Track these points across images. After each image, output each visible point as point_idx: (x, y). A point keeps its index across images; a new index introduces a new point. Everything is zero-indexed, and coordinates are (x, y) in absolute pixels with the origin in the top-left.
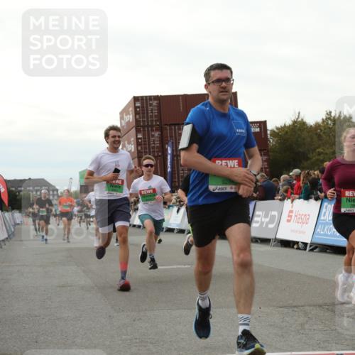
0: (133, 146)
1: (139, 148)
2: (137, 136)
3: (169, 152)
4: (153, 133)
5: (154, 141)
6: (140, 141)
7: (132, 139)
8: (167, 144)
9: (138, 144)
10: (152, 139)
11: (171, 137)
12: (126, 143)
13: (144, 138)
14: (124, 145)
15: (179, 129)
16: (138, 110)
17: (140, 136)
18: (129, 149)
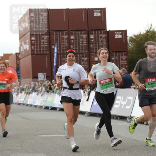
0: (28, 46)
1: (33, 47)
2: (31, 38)
3: (56, 51)
4: (43, 37)
5: (44, 42)
6: (33, 42)
7: (28, 41)
8: (54, 45)
9: (32, 44)
10: (42, 41)
11: (57, 40)
12: (23, 43)
13: (37, 40)
14: (21, 45)
15: (63, 34)
16: (32, 19)
17: (33, 38)
18: (25, 48)
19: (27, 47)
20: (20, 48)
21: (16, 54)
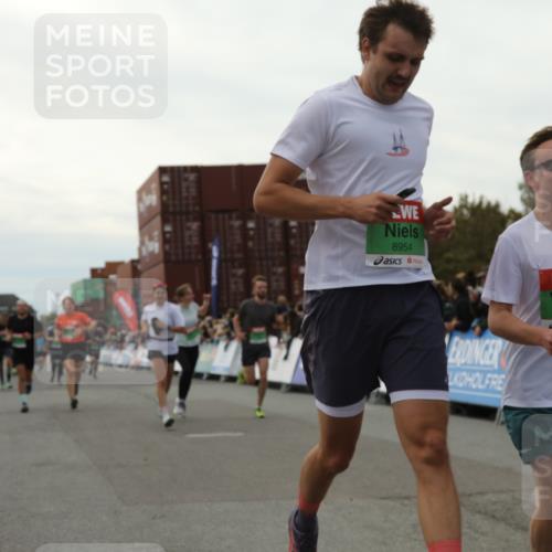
0: (157, 245)
1: (167, 247)
2: (163, 228)
3: (215, 254)
4: (189, 224)
5: (190, 236)
6: (168, 236)
7: (156, 233)
8: (211, 241)
9: (165, 241)
10: (187, 233)
11: (217, 230)
12: (146, 239)
13: (175, 232)
14: (142, 243)
15: (230, 218)
16: (166, 186)
17: (168, 228)
18: (151, 249)
19: (155, 247)
20: (140, 250)
21: (133, 262)
